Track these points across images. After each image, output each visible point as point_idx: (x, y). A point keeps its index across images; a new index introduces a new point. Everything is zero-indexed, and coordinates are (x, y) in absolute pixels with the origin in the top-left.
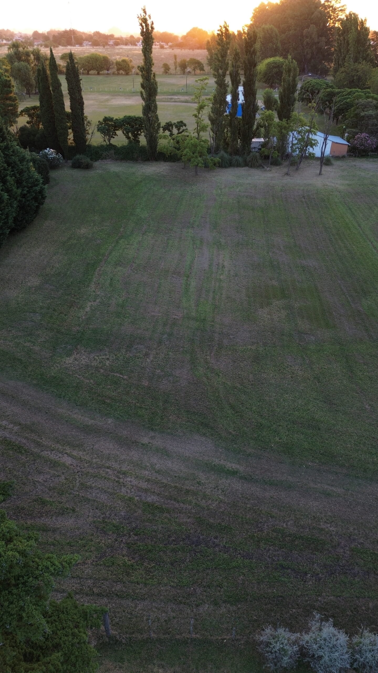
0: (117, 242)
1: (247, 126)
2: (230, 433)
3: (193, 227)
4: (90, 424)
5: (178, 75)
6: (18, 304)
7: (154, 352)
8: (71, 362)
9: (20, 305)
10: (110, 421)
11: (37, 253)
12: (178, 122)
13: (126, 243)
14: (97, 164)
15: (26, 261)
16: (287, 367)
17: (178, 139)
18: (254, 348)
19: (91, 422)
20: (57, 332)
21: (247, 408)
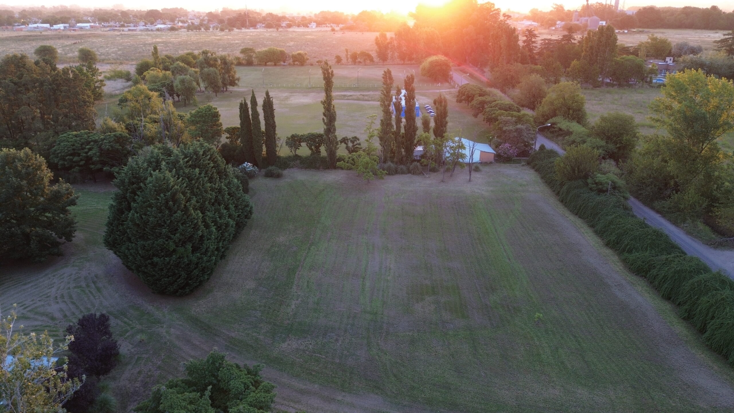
0: (309, 249)
1: (409, 142)
2: (393, 393)
3: (367, 234)
4: (303, 388)
5: (349, 65)
6: (242, 303)
7: (342, 338)
8: (286, 346)
9: (244, 304)
10: (316, 386)
11: (249, 260)
12: (353, 138)
13: (316, 249)
14: (286, 172)
15: (242, 267)
16: (433, 348)
17: (353, 157)
18: (410, 334)
19: (304, 387)
20: (274, 325)
21: (404, 376)
